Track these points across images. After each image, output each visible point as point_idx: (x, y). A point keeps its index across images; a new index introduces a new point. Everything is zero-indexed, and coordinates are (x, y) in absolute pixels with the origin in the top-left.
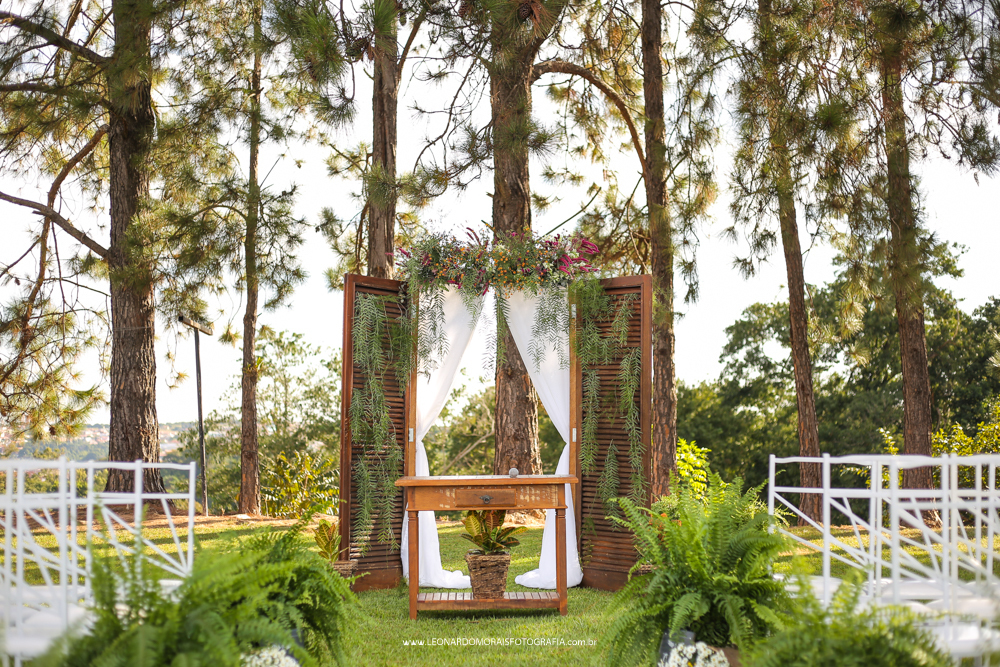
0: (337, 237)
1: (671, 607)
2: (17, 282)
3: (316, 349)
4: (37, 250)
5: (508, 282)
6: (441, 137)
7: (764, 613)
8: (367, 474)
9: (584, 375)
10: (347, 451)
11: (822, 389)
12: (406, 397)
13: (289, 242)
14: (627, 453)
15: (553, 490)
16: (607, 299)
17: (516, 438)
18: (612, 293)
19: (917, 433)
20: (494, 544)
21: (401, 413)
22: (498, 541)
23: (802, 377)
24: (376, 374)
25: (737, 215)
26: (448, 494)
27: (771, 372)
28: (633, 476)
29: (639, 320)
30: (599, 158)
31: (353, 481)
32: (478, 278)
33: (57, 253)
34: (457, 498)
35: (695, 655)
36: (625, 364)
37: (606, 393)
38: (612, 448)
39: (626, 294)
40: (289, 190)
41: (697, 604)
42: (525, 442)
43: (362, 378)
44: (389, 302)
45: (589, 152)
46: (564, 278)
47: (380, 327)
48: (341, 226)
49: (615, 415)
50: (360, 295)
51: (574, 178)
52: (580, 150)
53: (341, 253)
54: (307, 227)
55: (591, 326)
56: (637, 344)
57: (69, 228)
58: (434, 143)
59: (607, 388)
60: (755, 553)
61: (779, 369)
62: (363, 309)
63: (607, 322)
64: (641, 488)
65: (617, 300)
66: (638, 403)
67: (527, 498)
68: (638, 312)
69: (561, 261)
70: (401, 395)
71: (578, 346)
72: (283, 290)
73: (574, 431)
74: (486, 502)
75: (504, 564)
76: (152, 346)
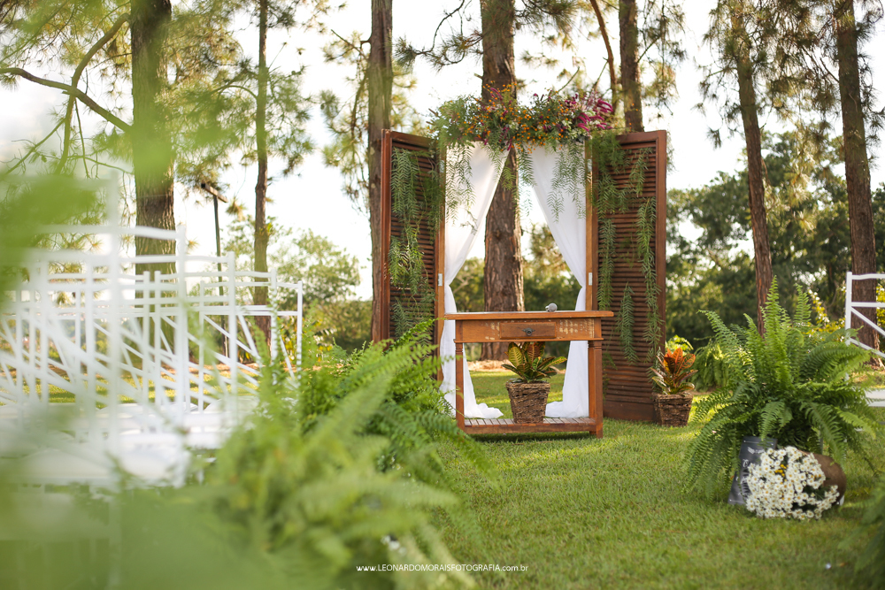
0: (333, 117)
1: (758, 414)
2: (44, 159)
3: (287, 229)
4: (61, 131)
5: (531, 138)
6: (458, 10)
7: (848, 418)
8: (403, 314)
9: (600, 224)
10: (386, 293)
11: (730, 265)
12: (436, 245)
13: (297, 117)
14: (645, 294)
15: (590, 323)
16: (623, 153)
17: (504, 293)
18: (628, 148)
19: (864, 288)
20: (535, 373)
21: (431, 259)
22: (538, 370)
23: (760, 239)
24: (411, 223)
25: (705, 93)
26: (493, 327)
27: (686, 249)
28: (648, 315)
29: (654, 172)
30: (568, 46)
31: (391, 320)
32: (503, 134)
33: (81, 132)
34: (501, 331)
35: (786, 458)
36: (642, 213)
37: (621, 240)
38: (627, 292)
39: (641, 147)
40: (298, 70)
41: (781, 411)
42: (512, 297)
43: (400, 226)
44: (422, 157)
45: (560, 41)
46: (581, 135)
47: (415, 180)
48: (336, 108)
49: (633, 260)
50: (396, 150)
51: (549, 62)
52: (551, 38)
53: (337, 132)
54: (313, 104)
55: (607, 179)
56: (652, 194)
57: (93, 106)
58: (451, 15)
59: (621, 235)
60: (833, 363)
61: (693, 247)
62: (400, 162)
63: (623, 174)
64: (655, 325)
65: (633, 154)
66: (653, 248)
67: (566, 330)
68: (653, 165)
69: (579, 119)
70: (432, 243)
71: (595, 197)
72: (293, 161)
73: (590, 275)
74: (529, 334)
75: (544, 391)
76: (173, 213)
